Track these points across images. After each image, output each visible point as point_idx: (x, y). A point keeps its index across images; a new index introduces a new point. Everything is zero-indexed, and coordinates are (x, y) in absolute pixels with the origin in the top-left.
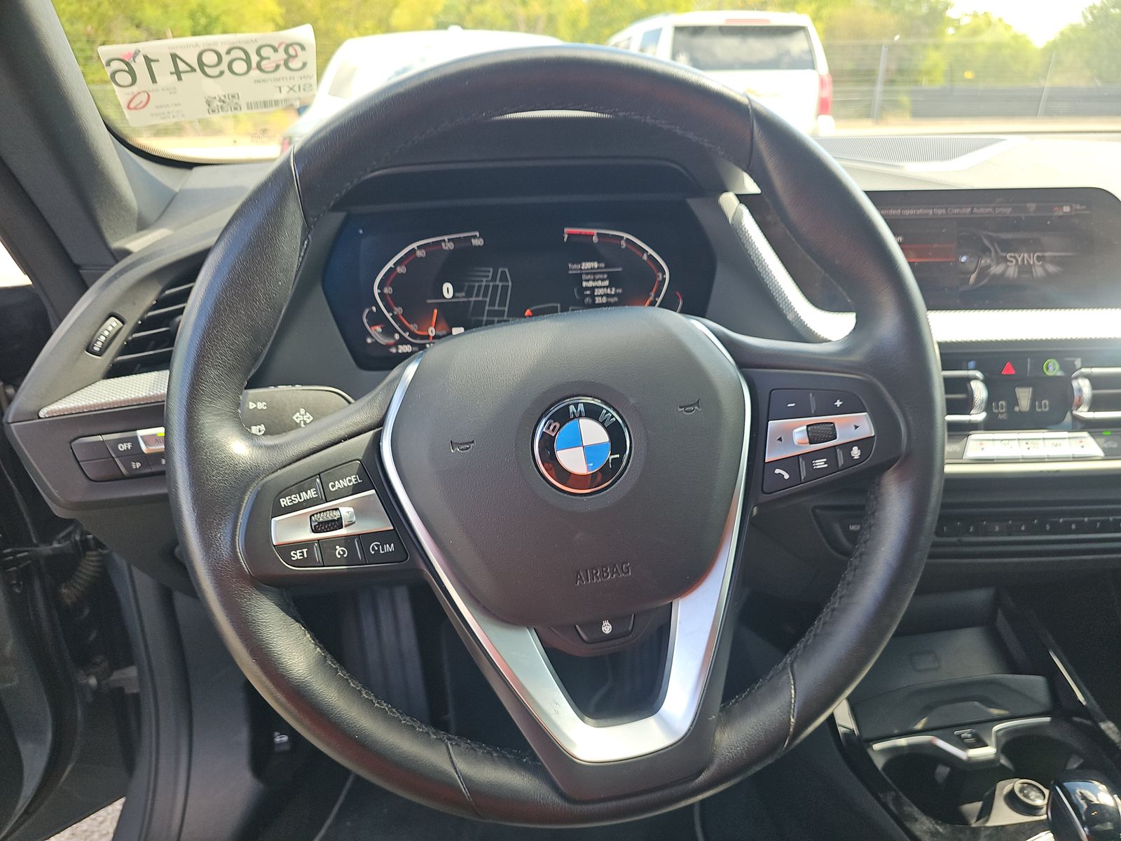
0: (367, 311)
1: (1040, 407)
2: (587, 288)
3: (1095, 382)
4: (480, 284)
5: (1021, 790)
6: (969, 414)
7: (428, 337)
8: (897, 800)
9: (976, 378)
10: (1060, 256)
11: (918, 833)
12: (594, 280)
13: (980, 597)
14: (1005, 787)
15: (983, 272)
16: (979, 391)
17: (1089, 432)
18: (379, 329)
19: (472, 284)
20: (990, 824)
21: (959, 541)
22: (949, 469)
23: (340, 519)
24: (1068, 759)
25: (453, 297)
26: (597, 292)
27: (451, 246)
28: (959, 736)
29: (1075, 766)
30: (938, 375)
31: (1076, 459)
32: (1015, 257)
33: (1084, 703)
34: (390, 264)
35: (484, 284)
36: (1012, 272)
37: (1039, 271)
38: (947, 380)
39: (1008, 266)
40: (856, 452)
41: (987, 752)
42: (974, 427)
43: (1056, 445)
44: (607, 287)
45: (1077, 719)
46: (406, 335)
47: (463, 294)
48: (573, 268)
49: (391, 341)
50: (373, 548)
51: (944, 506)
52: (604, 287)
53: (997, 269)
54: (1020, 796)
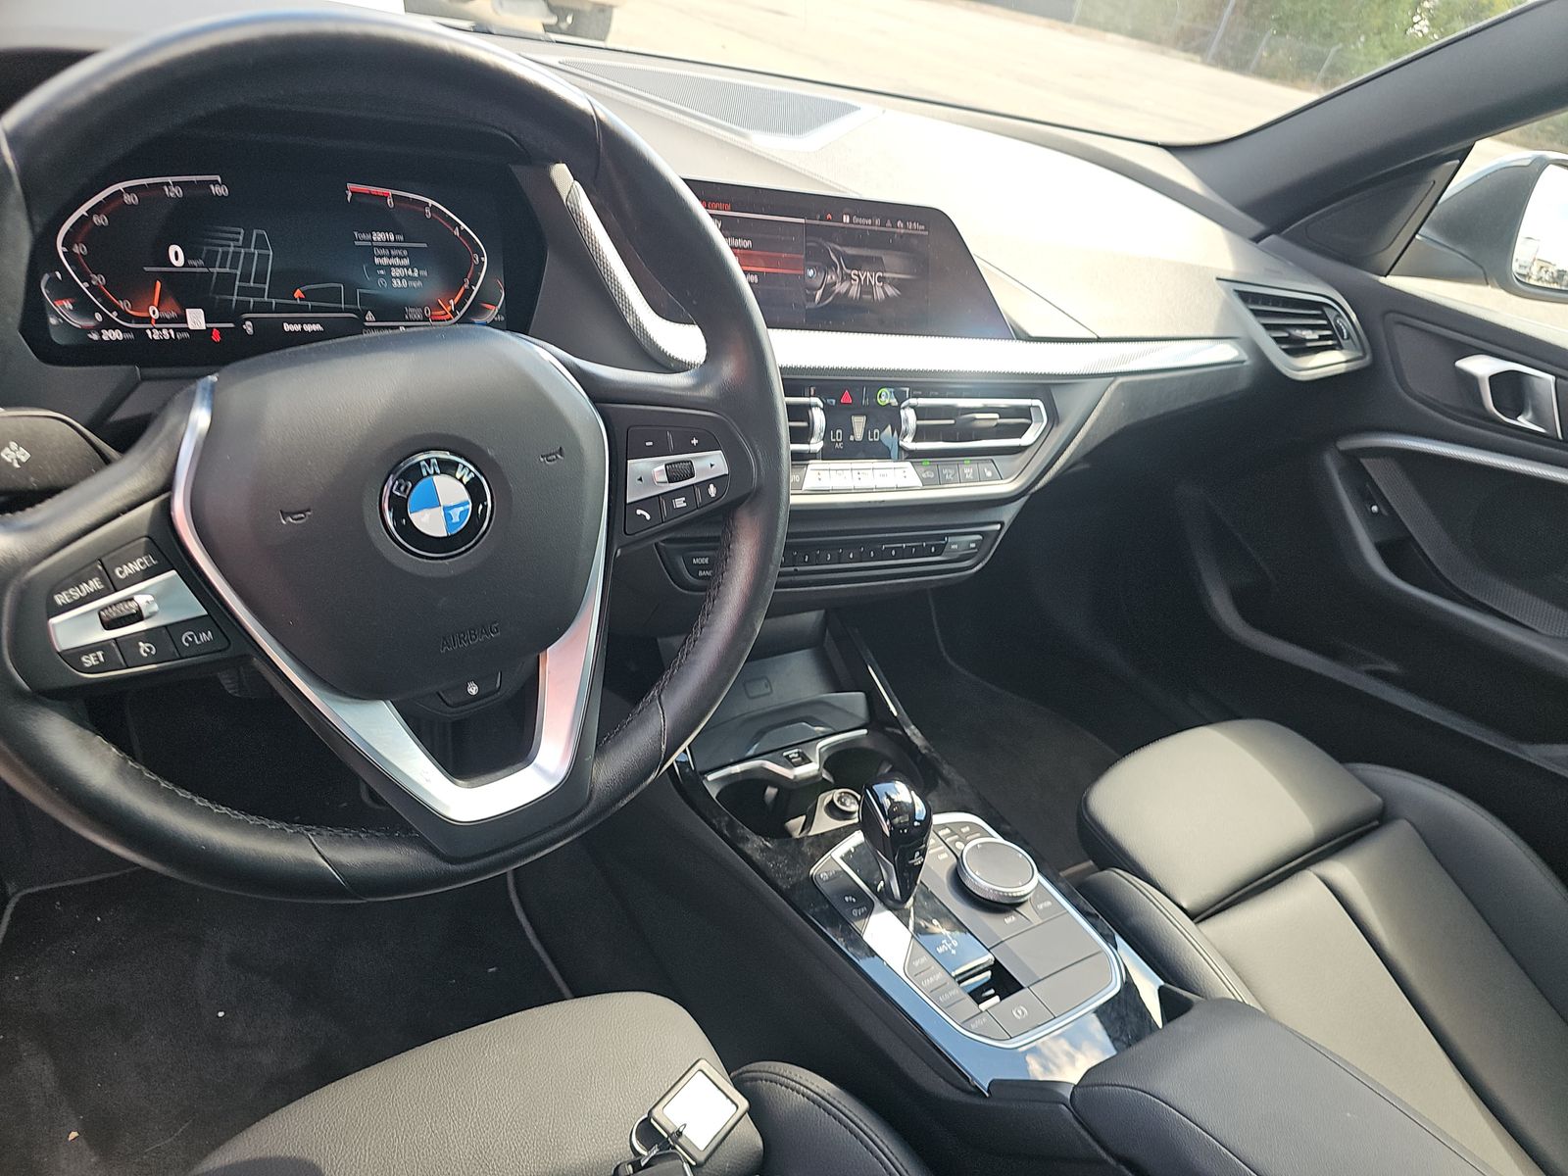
0: (46, 277)
1: (872, 437)
2: (381, 267)
3: (921, 413)
4: (225, 249)
5: (839, 799)
6: (809, 443)
7: (148, 320)
8: (731, 826)
9: (817, 406)
10: (899, 279)
11: (749, 852)
12: (390, 257)
13: (810, 618)
14: (825, 798)
15: (828, 289)
16: (819, 418)
17: (912, 463)
18: (68, 305)
19: (215, 248)
20: (811, 834)
21: (796, 570)
22: (794, 500)
23: (139, 611)
24: (880, 765)
25: (186, 265)
26: (395, 272)
27: (175, 192)
28: (787, 756)
29: (887, 770)
30: (781, 401)
31: (899, 489)
32: (858, 276)
33: (895, 714)
34: (82, 211)
35: (231, 249)
36: (854, 292)
37: (879, 294)
38: (789, 406)
39: (852, 285)
40: (712, 490)
41: (811, 769)
42: (812, 456)
43: (883, 475)
44: (407, 267)
45: (889, 729)
46: (114, 315)
47: (201, 262)
48: (362, 239)
49: (91, 324)
50: (186, 639)
51: (789, 536)
52: (403, 267)
53: (841, 288)
54: (838, 804)
